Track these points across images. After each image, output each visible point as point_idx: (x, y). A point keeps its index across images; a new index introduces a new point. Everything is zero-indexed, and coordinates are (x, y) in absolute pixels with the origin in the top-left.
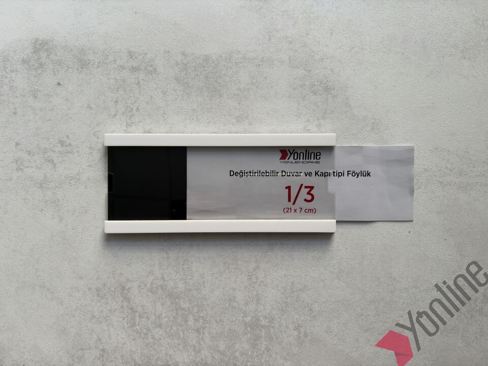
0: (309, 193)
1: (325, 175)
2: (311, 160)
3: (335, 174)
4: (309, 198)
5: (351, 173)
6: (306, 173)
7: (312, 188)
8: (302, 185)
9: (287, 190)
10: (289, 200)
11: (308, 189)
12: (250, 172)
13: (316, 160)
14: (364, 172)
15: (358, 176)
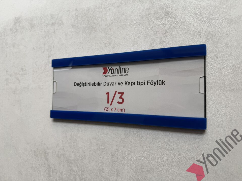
0: (120, 97)
1: (131, 84)
2: (122, 74)
3: (139, 84)
4: (121, 101)
5: (150, 82)
6: (119, 83)
7: (122, 94)
8: (116, 92)
9: (107, 95)
10: (108, 103)
11: (120, 95)
12: (85, 83)
13: (125, 74)
14: (160, 82)
15: (155, 84)
